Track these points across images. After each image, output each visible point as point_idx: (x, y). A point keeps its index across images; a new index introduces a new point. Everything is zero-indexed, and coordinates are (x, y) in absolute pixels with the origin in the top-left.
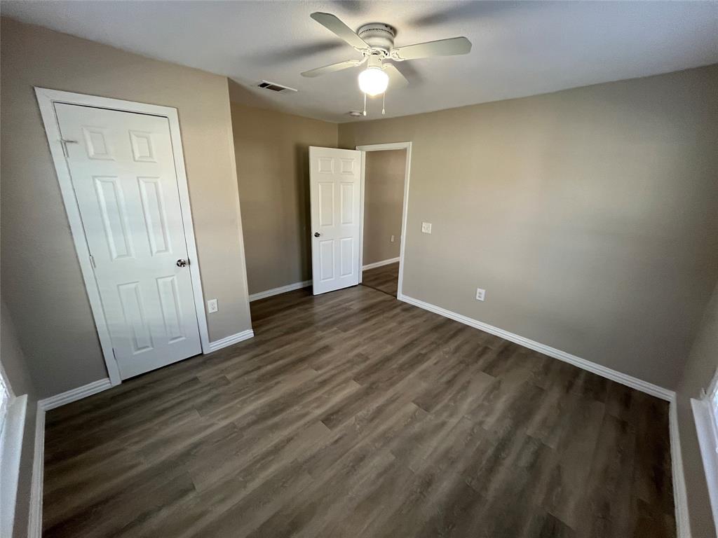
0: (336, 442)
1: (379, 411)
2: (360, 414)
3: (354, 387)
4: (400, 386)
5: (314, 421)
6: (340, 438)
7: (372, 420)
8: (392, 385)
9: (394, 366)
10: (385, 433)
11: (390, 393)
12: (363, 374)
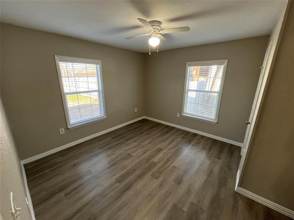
0: (156, 145)
1: (145, 153)
2: (152, 151)
3: (155, 159)
4: (137, 161)
5: (164, 149)
6: (155, 146)
7: (147, 150)
8: (140, 162)
9: (138, 171)
10: (143, 148)
11: (141, 158)
12: (153, 166)
